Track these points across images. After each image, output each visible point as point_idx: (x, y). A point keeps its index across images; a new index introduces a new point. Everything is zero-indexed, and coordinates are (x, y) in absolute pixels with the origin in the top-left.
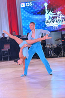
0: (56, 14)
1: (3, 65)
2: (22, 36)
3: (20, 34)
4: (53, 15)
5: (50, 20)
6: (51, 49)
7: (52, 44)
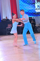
5: (38, 8)
7: (39, 24)
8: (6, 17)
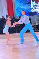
0: (38, 4)
1: (4, 36)
2: (16, 18)
3: (14, 17)
4: (36, 4)
5: (34, 7)
6: (35, 26)
7: (35, 23)
8: (3, 17)
